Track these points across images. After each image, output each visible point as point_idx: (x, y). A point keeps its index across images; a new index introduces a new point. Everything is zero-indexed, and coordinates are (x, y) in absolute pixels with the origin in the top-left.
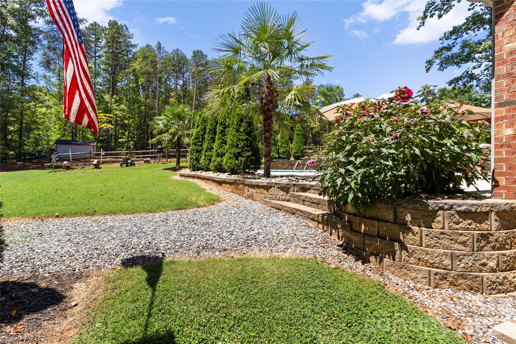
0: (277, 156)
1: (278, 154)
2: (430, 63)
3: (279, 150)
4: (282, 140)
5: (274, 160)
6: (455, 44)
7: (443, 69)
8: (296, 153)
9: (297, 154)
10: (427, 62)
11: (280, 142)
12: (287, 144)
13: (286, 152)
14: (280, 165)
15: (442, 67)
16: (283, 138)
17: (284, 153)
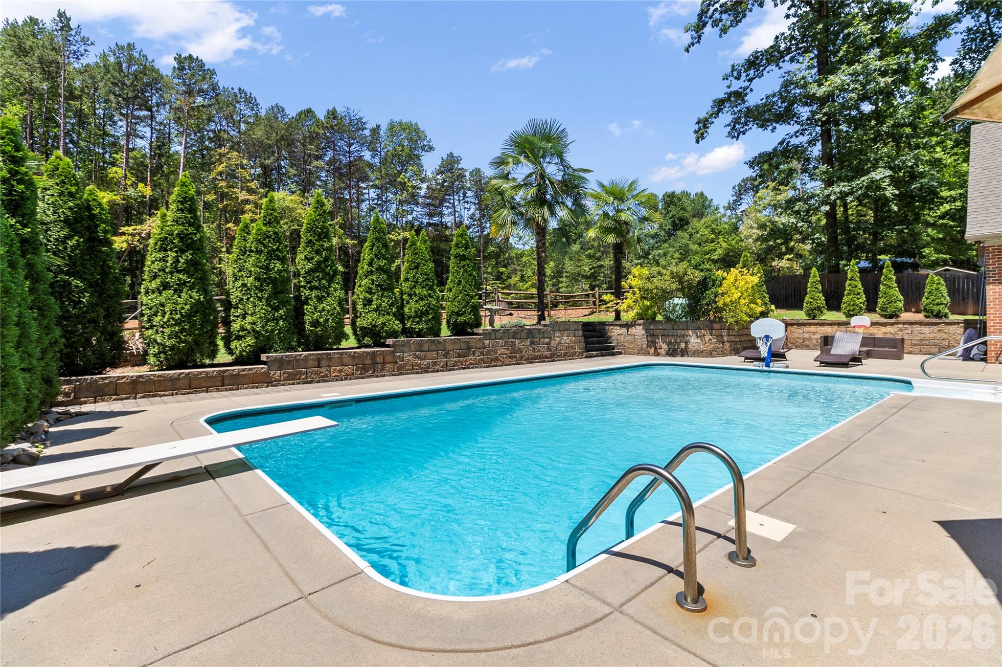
0: (397, 326)
1: (401, 317)
2: (704, 124)
3: (402, 306)
4: (413, 272)
5: (389, 341)
6: (748, 90)
7: (738, 135)
8: (458, 314)
9: (461, 319)
10: (698, 123)
11: (407, 280)
12: (431, 288)
13: (426, 313)
14: (408, 357)
15: (735, 132)
16: (417, 267)
17: (421, 317)
